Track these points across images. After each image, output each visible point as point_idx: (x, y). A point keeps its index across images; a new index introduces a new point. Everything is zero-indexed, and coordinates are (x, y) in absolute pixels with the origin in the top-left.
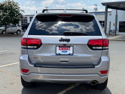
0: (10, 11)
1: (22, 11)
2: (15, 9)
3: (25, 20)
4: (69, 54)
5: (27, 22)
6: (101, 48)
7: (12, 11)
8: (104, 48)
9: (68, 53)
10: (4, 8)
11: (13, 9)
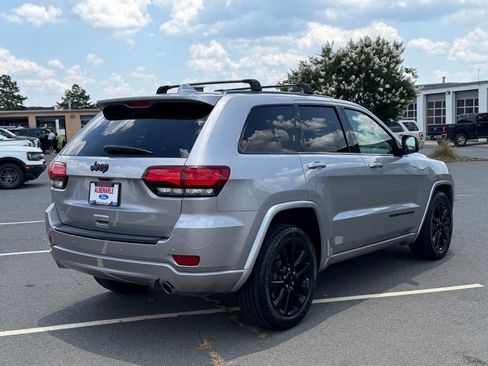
0: (362, 76)
1: (407, 71)
2: (380, 67)
3: (470, 102)
4: (111, 205)
5: (477, 109)
6: (179, 191)
7: (368, 75)
8: (188, 191)
9: (108, 201)
10: (345, 67)
11: (372, 69)
